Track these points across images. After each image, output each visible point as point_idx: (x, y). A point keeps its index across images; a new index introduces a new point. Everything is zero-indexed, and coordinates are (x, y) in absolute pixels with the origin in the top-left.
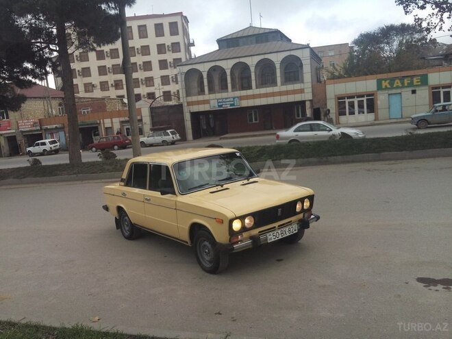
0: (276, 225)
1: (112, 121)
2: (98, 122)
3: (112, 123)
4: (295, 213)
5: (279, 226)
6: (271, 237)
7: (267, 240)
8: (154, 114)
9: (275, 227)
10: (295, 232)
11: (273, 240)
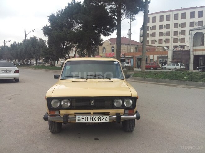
0: (92, 111)
1: (154, 56)
2: (148, 56)
3: (154, 57)
4: (113, 108)
5: (94, 113)
6: (80, 119)
7: (76, 120)
8: (174, 54)
9: (90, 113)
10: (106, 121)
11: (81, 122)
